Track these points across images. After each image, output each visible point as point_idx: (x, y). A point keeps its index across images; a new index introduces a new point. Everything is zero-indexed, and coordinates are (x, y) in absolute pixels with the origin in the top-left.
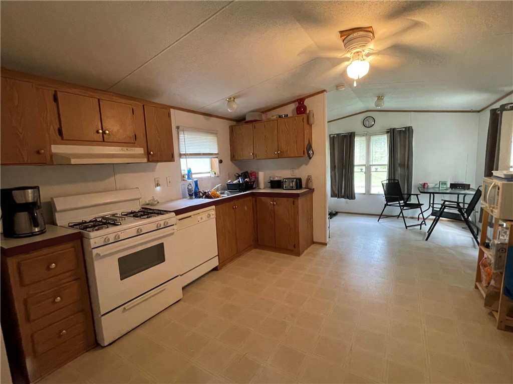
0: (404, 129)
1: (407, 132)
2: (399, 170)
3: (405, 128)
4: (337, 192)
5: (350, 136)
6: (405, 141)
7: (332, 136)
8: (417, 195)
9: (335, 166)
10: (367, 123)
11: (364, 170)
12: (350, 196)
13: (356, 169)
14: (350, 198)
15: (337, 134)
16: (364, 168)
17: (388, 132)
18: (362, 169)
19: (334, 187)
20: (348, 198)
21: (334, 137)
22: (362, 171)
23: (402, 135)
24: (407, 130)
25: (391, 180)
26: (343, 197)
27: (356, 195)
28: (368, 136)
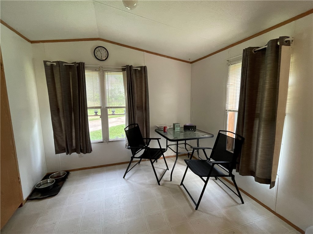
0: (139, 69)
1: (143, 72)
2: (138, 113)
3: (141, 67)
4: (64, 145)
5: (78, 68)
6: (141, 82)
7: (49, 64)
8: (158, 139)
9: (58, 109)
10: (98, 54)
11: (99, 113)
12: (85, 149)
13: (90, 112)
14: (85, 151)
15: (58, 62)
16: (99, 111)
17: (123, 70)
18: (96, 113)
19: (59, 138)
20: (82, 151)
21: (52, 65)
22: (96, 115)
23: (138, 75)
24: (143, 70)
25: (132, 124)
26: (75, 151)
27: (93, 146)
28: (102, 72)
